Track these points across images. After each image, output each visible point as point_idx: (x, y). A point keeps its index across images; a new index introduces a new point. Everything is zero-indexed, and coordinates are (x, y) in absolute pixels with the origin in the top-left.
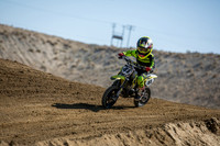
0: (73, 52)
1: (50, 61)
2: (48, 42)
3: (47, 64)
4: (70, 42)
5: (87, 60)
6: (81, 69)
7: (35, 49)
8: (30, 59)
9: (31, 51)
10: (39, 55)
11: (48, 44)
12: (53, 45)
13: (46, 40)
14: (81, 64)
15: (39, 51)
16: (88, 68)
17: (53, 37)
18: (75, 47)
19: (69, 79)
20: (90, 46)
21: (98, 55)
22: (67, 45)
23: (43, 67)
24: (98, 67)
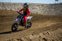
0: (45, 7)
1: (39, 11)
2: (37, 5)
3: (38, 12)
4: (43, 4)
5: (49, 8)
6: (48, 11)
7: (34, 8)
8: (33, 11)
9: (33, 9)
10: (35, 10)
11: (37, 6)
12: (39, 6)
13: (36, 5)
14: (48, 10)
15: (35, 8)
16: (50, 11)
17: (39, 4)
18: (45, 6)
19: (45, 14)
20: (49, 4)
21: (52, 6)
22: (43, 5)
23: (37, 13)
24: (52, 10)
